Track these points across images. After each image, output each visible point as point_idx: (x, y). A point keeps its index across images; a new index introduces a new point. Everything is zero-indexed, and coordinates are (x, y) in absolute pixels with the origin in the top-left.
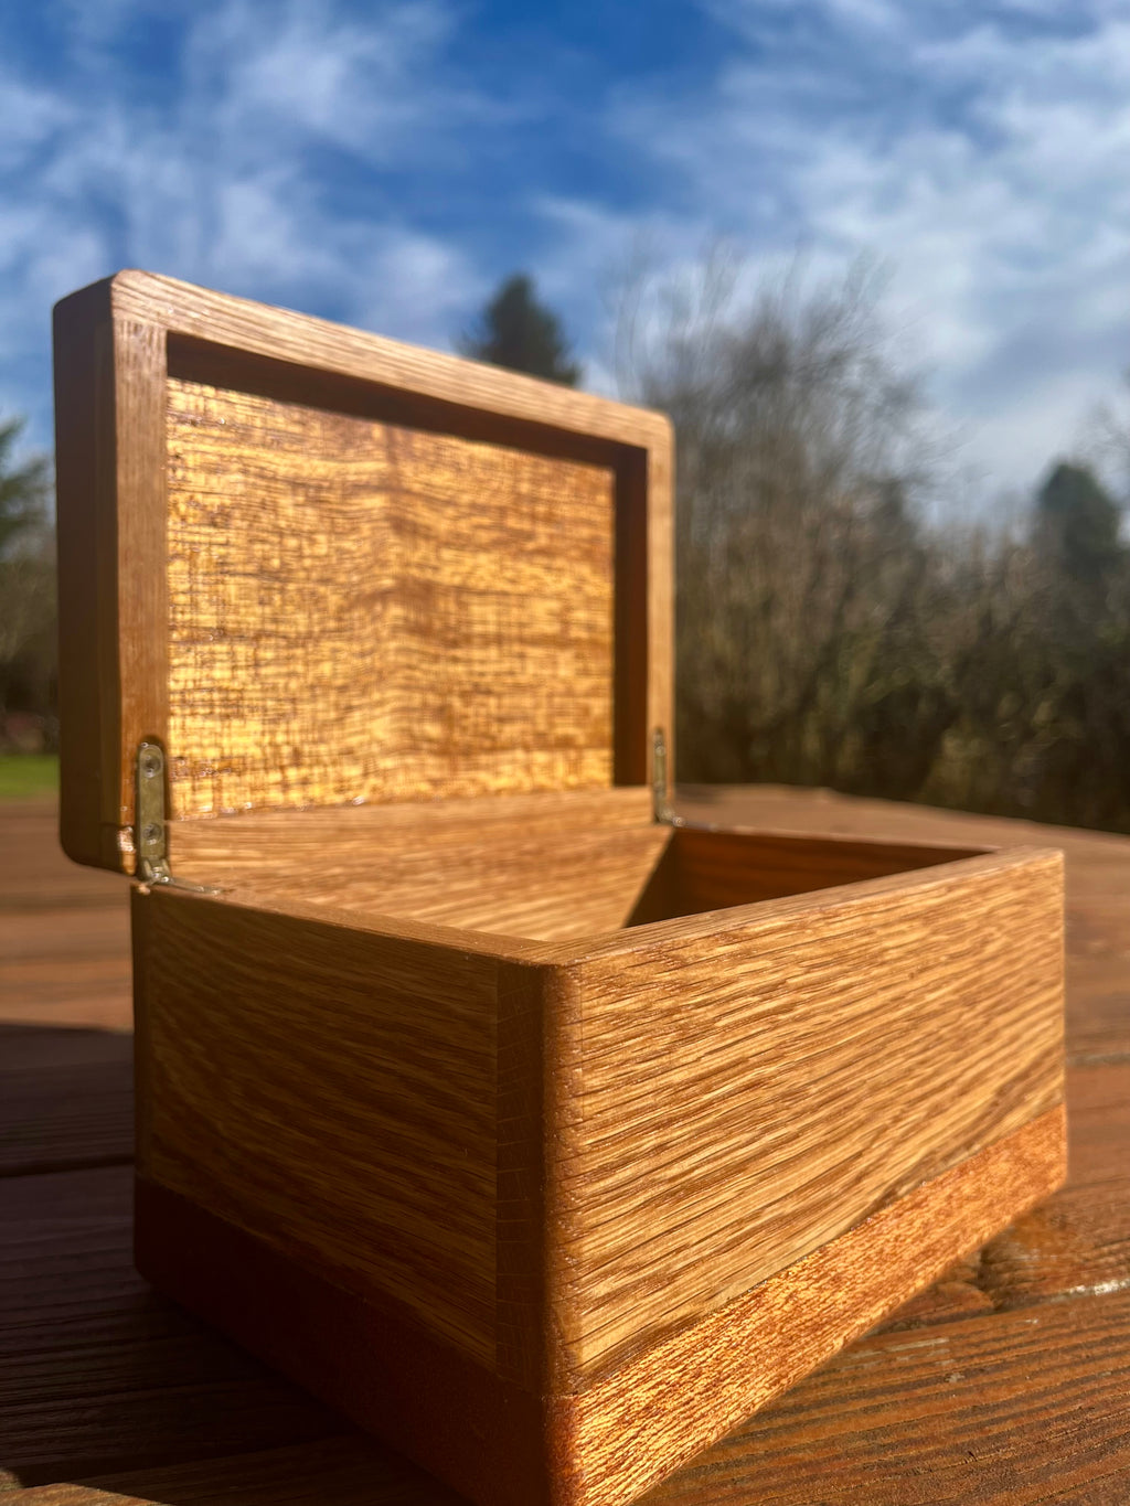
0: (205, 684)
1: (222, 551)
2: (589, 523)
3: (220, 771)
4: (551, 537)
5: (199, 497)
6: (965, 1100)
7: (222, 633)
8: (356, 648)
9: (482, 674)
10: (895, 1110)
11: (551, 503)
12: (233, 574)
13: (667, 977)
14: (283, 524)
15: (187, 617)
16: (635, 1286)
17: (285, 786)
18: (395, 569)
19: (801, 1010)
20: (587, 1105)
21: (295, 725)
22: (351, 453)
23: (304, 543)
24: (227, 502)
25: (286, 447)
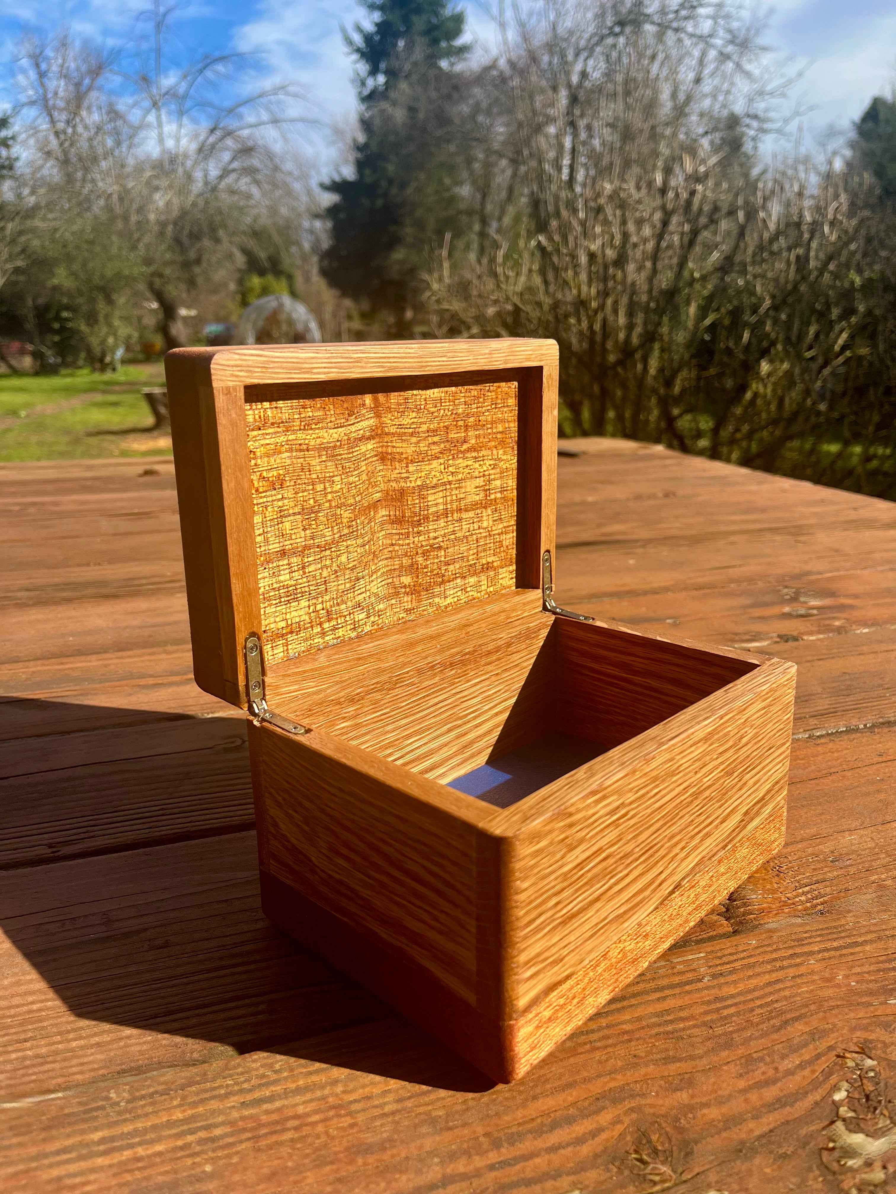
0: (275, 586)
1: (280, 503)
2: (503, 421)
3: (287, 634)
4: (477, 437)
5: (265, 474)
6: (724, 825)
7: (283, 553)
8: (360, 541)
9: (435, 538)
10: (682, 844)
11: (478, 415)
12: (288, 515)
13: (562, 824)
14: (314, 476)
15: (263, 549)
16: (544, 968)
17: (323, 634)
18: (382, 486)
19: (631, 813)
20: (522, 897)
21: (327, 598)
22: (352, 420)
23: (327, 485)
24: (281, 472)
25: (313, 426)
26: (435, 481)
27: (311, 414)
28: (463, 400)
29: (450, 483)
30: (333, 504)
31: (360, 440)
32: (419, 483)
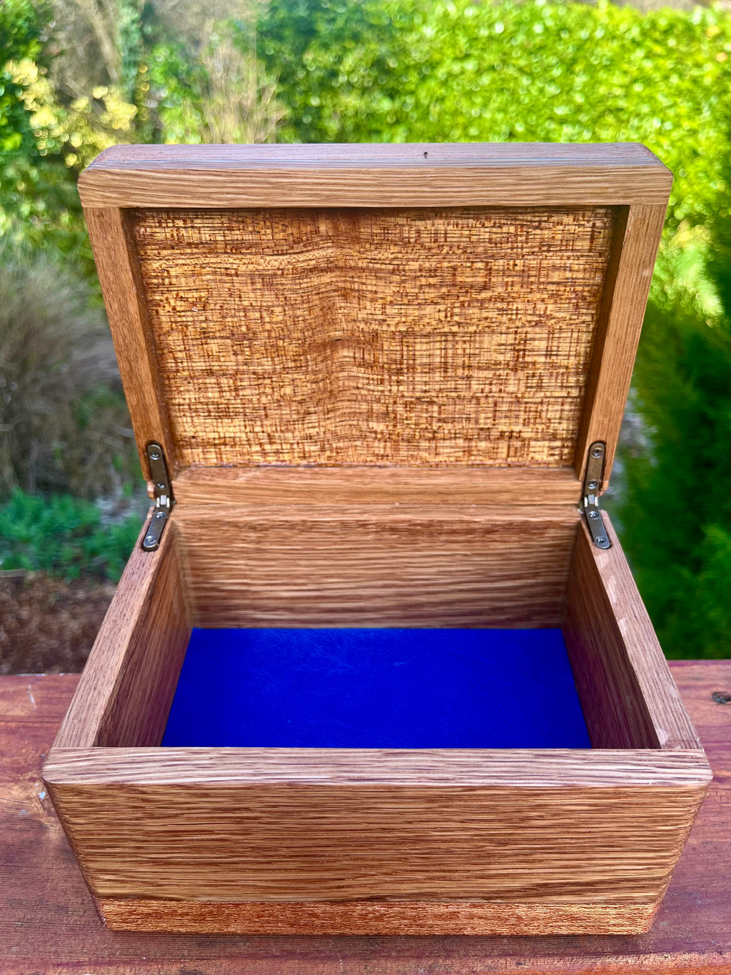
1: (204, 325)
3: (220, 444)
4: (509, 285)
5: (182, 294)
7: (210, 373)
8: (310, 377)
9: (425, 391)
11: (512, 257)
12: (215, 338)
14: (246, 303)
15: (185, 364)
17: (264, 453)
18: (344, 325)
21: (267, 423)
22: (297, 248)
23: (264, 314)
24: (203, 294)
25: (244, 251)
26: (429, 329)
27: (240, 237)
28: (487, 236)
29: (454, 334)
30: (273, 335)
31: (311, 270)
32: (402, 328)
